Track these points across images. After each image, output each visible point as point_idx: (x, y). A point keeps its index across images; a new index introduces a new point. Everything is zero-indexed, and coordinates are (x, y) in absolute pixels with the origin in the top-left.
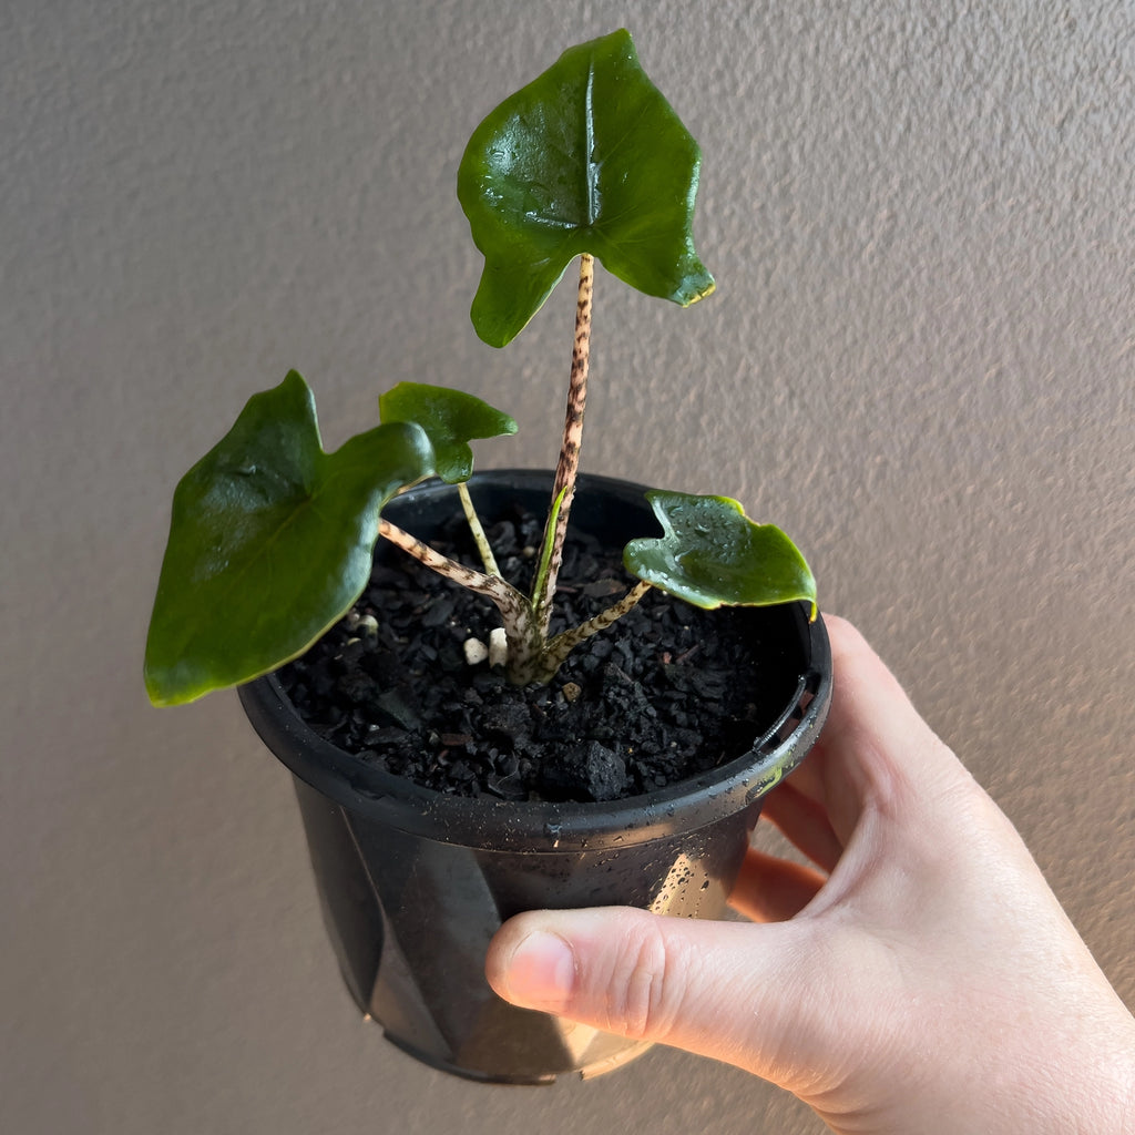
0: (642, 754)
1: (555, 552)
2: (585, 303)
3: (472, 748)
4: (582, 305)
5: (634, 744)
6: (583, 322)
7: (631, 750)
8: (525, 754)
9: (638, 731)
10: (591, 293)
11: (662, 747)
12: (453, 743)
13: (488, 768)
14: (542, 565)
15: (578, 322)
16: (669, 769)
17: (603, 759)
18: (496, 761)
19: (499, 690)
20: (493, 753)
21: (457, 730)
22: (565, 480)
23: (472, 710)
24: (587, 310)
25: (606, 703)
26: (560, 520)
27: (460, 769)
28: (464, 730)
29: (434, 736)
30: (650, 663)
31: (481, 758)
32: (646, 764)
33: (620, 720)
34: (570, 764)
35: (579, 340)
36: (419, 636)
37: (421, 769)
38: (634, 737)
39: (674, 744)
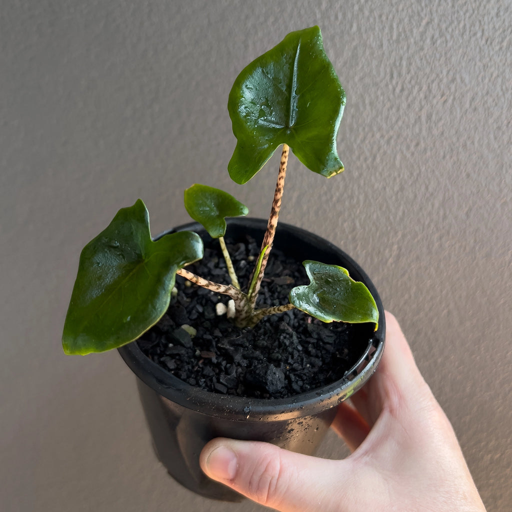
0: (293, 370)
1: (261, 272)
2: (284, 163)
3: (214, 360)
4: (283, 163)
5: (290, 364)
6: (282, 171)
7: (288, 367)
8: (239, 365)
9: (292, 358)
10: (287, 158)
11: (302, 366)
12: (207, 356)
13: (221, 370)
14: (254, 278)
15: (280, 171)
16: (305, 378)
17: (275, 373)
18: (225, 367)
19: (230, 330)
20: (224, 363)
21: (208, 350)
22: (268, 241)
23: (216, 339)
24: (285, 166)
25: (279, 341)
26: (264, 258)
27: (208, 371)
28: (212, 350)
29: (198, 352)
30: (301, 322)
31: (218, 365)
32: (294, 375)
33: (284, 351)
34: (259, 374)
35: (280, 179)
36: (196, 299)
37: (190, 368)
38: (290, 361)
39: (308, 365)
